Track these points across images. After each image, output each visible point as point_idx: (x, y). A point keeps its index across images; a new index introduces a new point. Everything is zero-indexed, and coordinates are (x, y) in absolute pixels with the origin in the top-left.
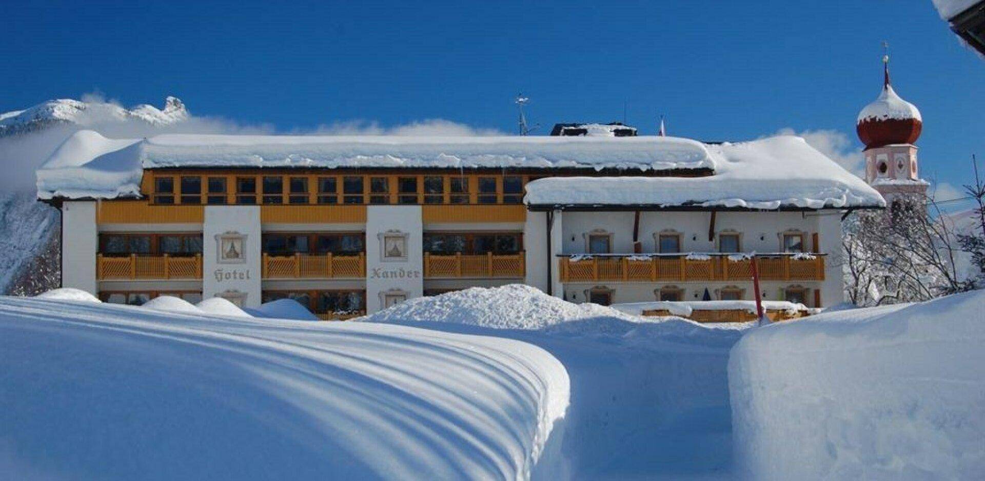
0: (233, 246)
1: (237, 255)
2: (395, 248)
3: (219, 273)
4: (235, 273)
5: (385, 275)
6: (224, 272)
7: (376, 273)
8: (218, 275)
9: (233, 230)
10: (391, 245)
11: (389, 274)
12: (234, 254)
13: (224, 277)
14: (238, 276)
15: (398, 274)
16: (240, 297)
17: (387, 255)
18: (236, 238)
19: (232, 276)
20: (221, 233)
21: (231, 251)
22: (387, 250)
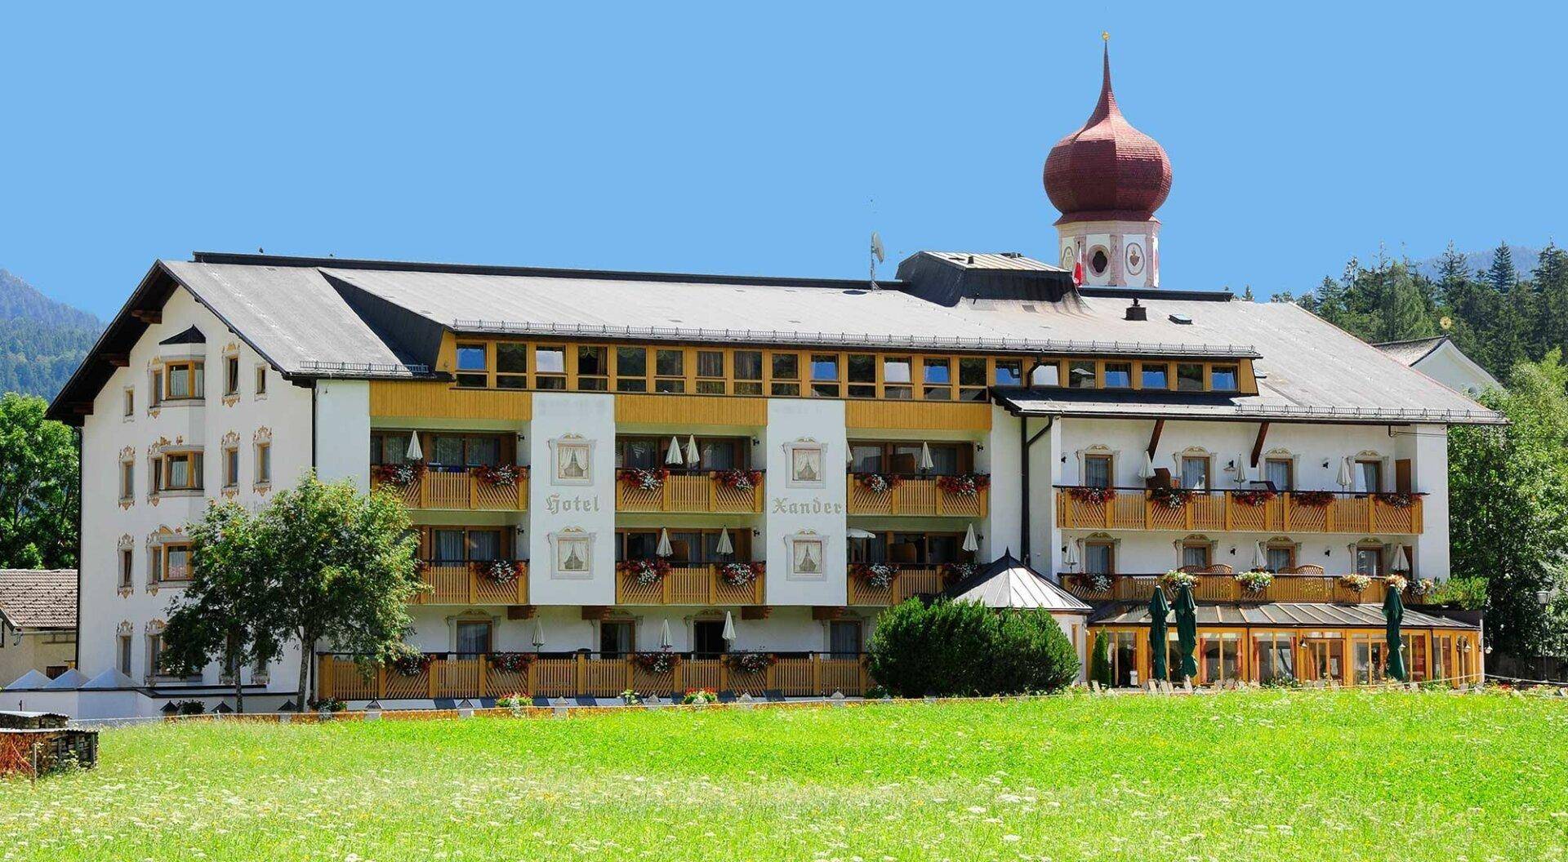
0: (574, 459)
1: (580, 472)
2: (808, 466)
3: (554, 501)
4: (577, 501)
5: (793, 509)
6: (562, 499)
7: (780, 506)
8: (553, 504)
9: (573, 433)
10: (802, 460)
11: (799, 508)
12: (576, 470)
13: (561, 505)
14: (581, 505)
15: (811, 508)
16: (584, 539)
17: (796, 477)
18: (579, 446)
19: (573, 506)
20: (557, 437)
21: (571, 466)
22: (797, 469)
